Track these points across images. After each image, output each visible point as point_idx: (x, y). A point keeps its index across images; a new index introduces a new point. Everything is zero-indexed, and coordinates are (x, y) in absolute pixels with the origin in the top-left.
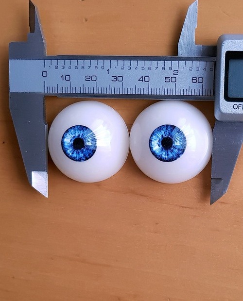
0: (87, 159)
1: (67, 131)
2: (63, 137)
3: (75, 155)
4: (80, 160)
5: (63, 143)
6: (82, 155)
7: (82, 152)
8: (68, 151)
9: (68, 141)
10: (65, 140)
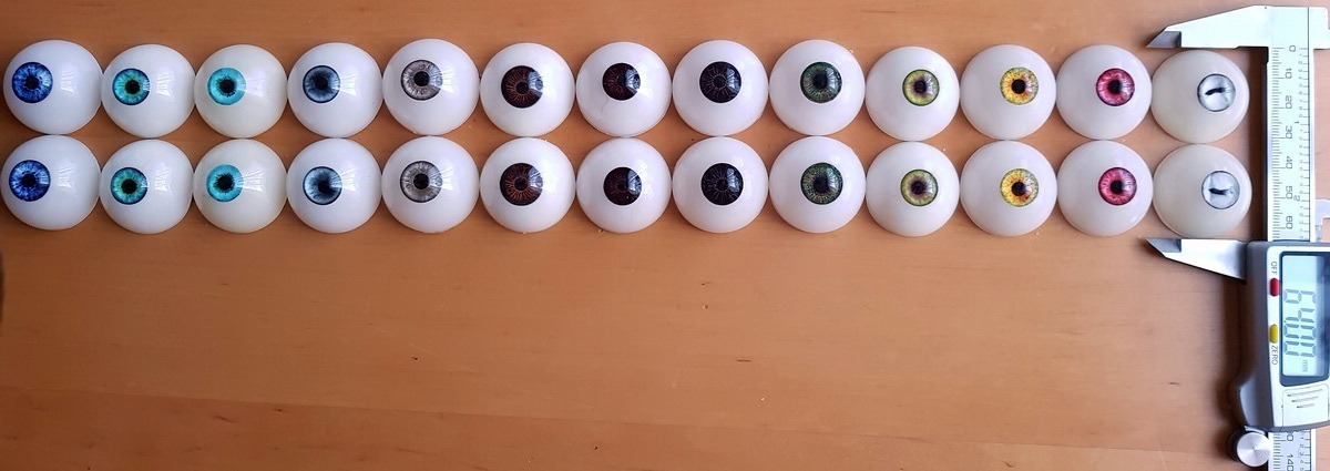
0: (29, 200)
1: (25, 162)
2: (18, 166)
3: (18, 190)
4: (22, 198)
5: (14, 171)
6: (26, 194)
7: (28, 191)
8: (14, 183)
9: (20, 171)
10: (18, 169)
